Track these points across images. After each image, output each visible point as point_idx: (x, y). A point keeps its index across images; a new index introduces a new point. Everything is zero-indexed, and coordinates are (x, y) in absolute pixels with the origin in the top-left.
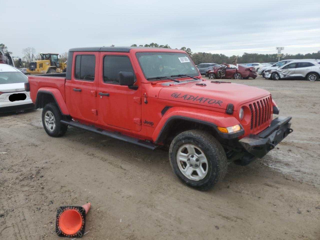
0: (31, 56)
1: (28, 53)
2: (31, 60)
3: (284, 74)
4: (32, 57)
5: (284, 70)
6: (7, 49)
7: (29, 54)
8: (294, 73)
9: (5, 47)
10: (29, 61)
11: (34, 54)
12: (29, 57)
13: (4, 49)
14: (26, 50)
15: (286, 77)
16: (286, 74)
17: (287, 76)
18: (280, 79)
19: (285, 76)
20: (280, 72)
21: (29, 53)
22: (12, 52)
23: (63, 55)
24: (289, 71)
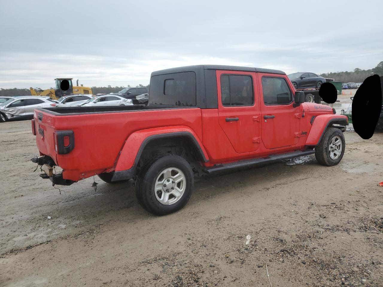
3: (11, 113)
5: (11, 109)
8: (25, 111)
15: (14, 117)
16: (14, 114)
17: (16, 116)
18: (7, 120)
19: (13, 115)
20: (6, 111)
24: (18, 109)
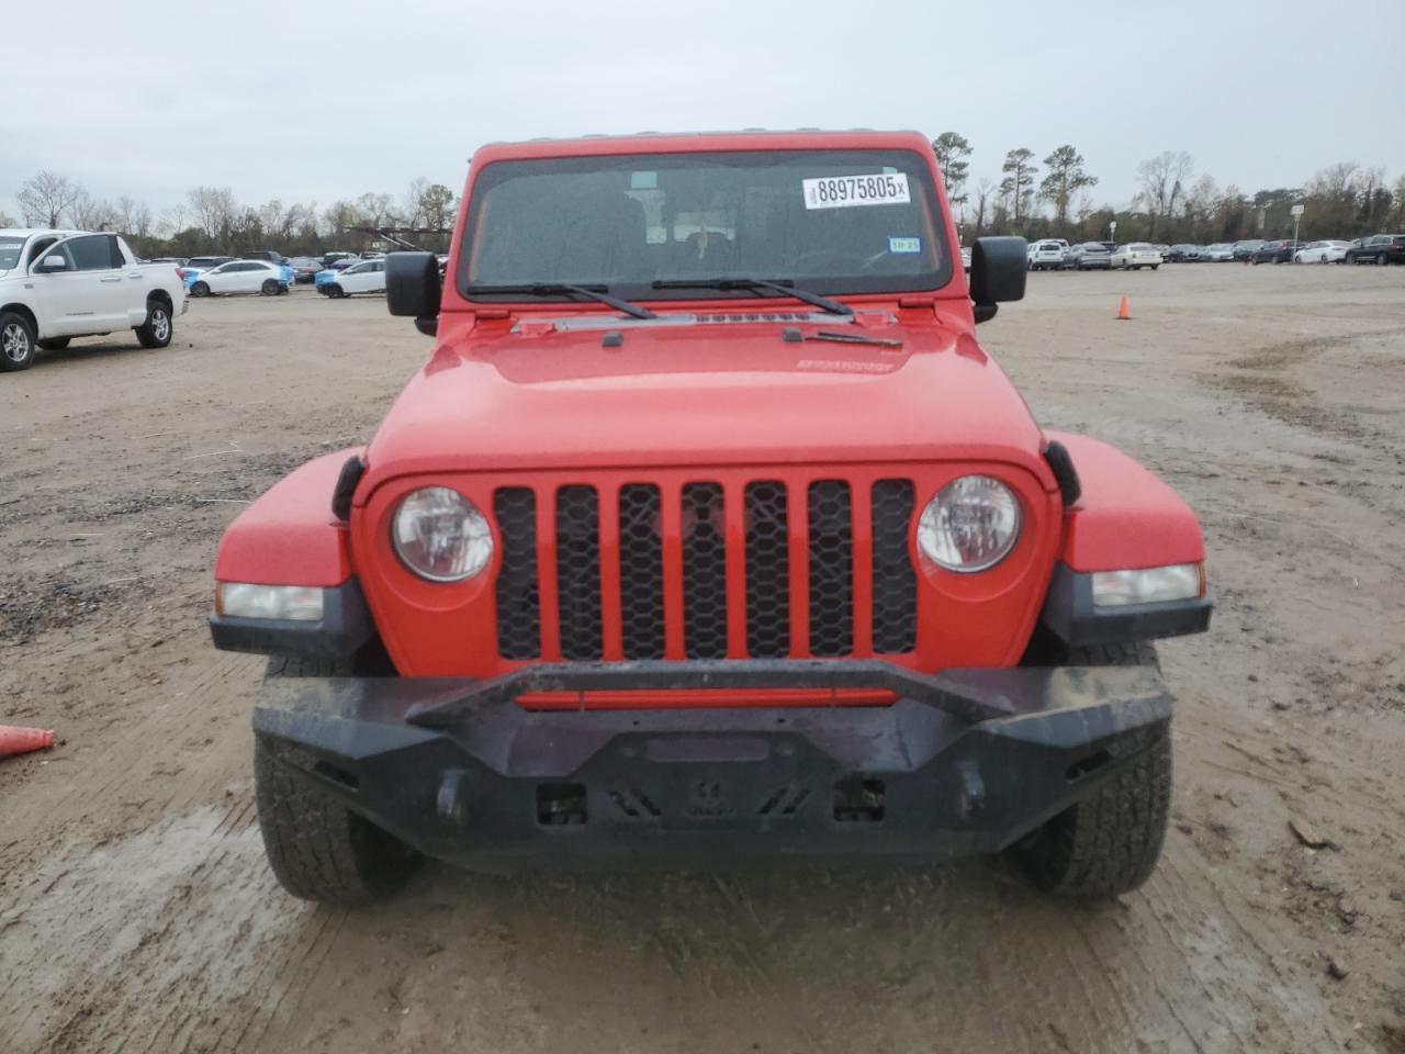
0: (1169, 190)
1: (1159, 177)
2: (1168, 205)
4: (1174, 195)
6: (1080, 167)
7: (1164, 180)
9: (1075, 157)
10: (1158, 212)
11: (1182, 182)
12: (1161, 196)
13: (1069, 167)
14: (1152, 166)
21: (1163, 176)
22: (1096, 179)
23: (1325, 178)
